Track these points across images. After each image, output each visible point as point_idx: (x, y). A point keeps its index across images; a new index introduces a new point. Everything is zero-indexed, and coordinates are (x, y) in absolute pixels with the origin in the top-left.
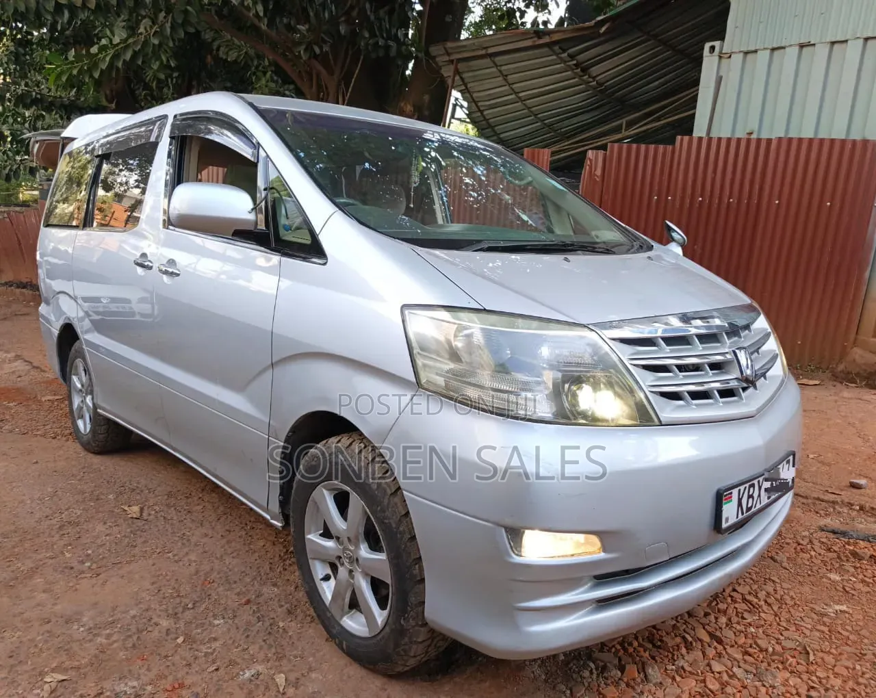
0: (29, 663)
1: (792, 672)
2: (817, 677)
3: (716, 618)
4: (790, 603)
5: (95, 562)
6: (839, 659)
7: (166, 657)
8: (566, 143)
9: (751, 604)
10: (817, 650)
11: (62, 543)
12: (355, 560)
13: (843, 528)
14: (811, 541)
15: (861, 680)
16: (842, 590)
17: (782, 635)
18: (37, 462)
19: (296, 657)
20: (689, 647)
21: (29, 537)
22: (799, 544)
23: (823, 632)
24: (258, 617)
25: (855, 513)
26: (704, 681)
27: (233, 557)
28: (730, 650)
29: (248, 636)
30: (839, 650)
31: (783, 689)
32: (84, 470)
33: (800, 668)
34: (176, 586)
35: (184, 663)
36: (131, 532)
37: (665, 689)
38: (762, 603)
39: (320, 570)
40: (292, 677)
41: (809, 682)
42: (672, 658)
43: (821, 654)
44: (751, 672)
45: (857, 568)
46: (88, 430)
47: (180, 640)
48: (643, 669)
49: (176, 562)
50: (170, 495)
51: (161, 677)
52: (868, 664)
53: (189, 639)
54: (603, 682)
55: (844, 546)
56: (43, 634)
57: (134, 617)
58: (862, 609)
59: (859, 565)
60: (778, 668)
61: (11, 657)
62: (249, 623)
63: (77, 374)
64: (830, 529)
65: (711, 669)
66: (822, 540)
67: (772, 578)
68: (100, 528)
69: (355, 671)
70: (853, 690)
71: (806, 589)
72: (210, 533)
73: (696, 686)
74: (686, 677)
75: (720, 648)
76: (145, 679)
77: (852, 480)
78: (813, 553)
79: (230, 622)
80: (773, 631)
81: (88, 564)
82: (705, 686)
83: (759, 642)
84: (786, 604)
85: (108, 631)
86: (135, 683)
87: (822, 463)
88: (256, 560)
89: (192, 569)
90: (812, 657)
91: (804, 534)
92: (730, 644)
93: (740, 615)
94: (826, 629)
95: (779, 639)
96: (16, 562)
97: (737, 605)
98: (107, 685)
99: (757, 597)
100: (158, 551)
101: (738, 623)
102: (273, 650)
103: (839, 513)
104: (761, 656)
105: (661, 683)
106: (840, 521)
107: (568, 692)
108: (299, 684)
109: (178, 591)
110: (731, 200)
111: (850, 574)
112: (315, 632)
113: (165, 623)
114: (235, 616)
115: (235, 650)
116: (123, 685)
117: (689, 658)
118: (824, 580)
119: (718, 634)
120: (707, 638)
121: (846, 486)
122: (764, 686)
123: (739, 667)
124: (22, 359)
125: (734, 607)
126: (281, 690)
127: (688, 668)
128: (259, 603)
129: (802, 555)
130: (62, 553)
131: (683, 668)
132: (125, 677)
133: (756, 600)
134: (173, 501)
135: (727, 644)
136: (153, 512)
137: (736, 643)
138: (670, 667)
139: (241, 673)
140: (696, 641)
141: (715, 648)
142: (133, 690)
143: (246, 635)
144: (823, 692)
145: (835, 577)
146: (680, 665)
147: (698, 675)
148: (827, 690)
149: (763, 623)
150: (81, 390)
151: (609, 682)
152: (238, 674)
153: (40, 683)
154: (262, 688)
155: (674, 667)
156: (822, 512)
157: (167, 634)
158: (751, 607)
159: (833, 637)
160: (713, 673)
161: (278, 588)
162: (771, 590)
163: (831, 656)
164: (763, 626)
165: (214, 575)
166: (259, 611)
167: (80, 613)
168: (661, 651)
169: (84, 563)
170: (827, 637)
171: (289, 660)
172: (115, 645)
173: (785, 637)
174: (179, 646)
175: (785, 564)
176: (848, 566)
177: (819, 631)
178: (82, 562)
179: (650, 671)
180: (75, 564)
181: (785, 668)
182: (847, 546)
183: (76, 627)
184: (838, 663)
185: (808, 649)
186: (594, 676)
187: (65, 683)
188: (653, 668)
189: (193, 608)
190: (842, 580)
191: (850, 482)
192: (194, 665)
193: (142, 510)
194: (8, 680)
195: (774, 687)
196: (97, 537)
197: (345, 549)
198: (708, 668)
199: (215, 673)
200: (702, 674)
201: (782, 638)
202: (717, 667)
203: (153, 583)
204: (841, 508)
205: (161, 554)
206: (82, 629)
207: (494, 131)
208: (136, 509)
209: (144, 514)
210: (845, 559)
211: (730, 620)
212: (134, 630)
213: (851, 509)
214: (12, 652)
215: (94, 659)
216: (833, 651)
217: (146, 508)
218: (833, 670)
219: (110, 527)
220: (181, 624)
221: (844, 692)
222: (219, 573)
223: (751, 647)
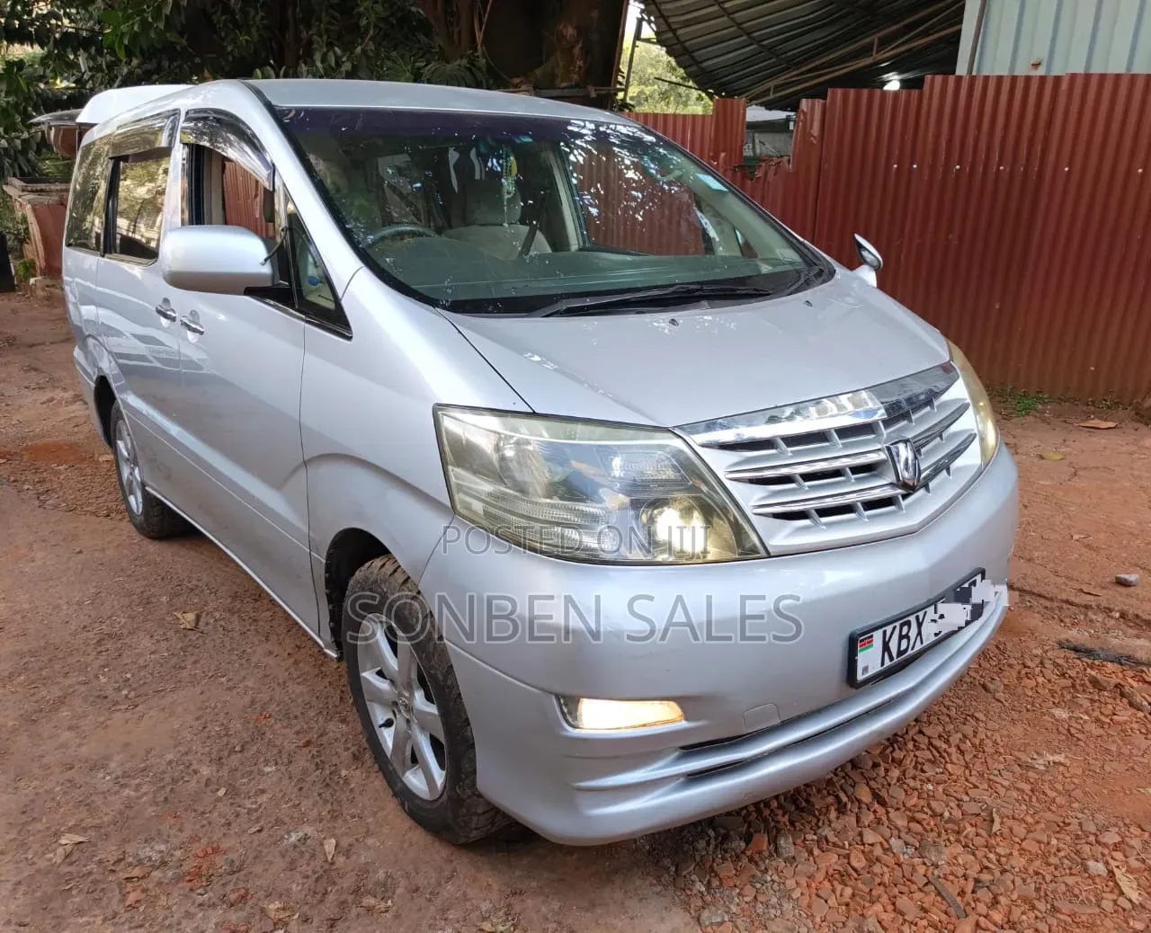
0: (44, 821)
1: (966, 846)
2: (996, 853)
3: (887, 771)
4: (989, 750)
5: (134, 690)
6: (1032, 829)
7: (203, 813)
9: (939, 752)
10: (1008, 817)
11: (96, 664)
12: (409, 709)
13: (1089, 645)
14: (1042, 663)
15: (1053, 860)
16: (1065, 732)
17: (967, 794)
18: (80, 552)
19: (353, 817)
20: (841, 810)
21: (61, 655)
22: (1025, 667)
23: (1023, 791)
24: (317, 764)
25: (1112, 622)
26: (848, 857)
27: (298, 684)
28: (893, 814)
29: (301, 789)
30: (1037, 817)
31: (947, 869)
32: (137, 563)
33: (979, 841)
34: (225, 722)
35: (223, 821)
36: (182, 648)
37: (796, 866)
38: (953, 750)
39: (379, 715)
40: (345, 842)
41: (985, 860)
42: (817, 824)
43: (1010, 823)
44: (913, 845)
45: (1095, 701)
46: (141, 510)
47: (221, 792)
48: (773, 841)
49: (229, 689)
50: (235, 597)
51: (195, 839)
52: (1068, 838)
53: (233, 792)
54: (720, 856)
55: (1085, 669)
56: (62, 784)
57: (170, 762)
58: (1086, 759)
59: (1097, 698)
60: (949, 840)
61: (24, 812)
62: (305, 772)
63: (121, 439)
64: (1072, 646)
65: (862, 841)
66: (1058, 661)
67: (976, 715)
68: (146, 643)
69: (419, 836)
70: (1037, 873)
71: (1018, 730)
72: (276, 649)
73: (836, 863)
74: (828, 850)
75: (881, 811)
76: (175, 842)
77: (1119, 575)
78: (1040, 680)
79: (283, 768)
80: (956, 790)
81: (125, 692)
82: (849, 863)
83: (934, 804)
84: (984, 752)
85: (137, 781)
86: (163, 847)
87: (1088, 546)
88: (325, 687)
89: (247, 699)
90: (996, 827)
91: (1035, 652)
92: (895, 806)
93: (919, 766)
94: (1027, 788)
95: (962, 800)
96: (42, 688)
97: (918, 753)
98: (130, 849)
99: (947, 742)
100: (210, 674)
101: (914, 778)
102: (329, 807)
103: (1091, 621)
104: (932, 823)
105: (794, 858)
106: (1090, 633)
107: (673, 869)
108: (351, 853)
109: (227, 729)
111: (1082, 710)
112: (378, 783)
113: (205, 771)
114: (290, 762)
115: (284, 806)
116: (148, 849)
117: (837, 825)
118: (1046, 718)
119: (883, 793)
120: (865, 796)
121: (1111, 583)
122: (924, 864)
123: (899, 838)
124: (82, 400)
125: (915, 756)
126: (329, 859)
127: (832, 838)
128: (322, 745)
129: (1026, 682)
130: (97, 677)
131: (826, 838)
132: (153, 839)
133: (945, 746)
134: (238, 605)
135: (892, 807)
136: (212, 621)
137: (904, 806)
138: (810, 836)
139: (286, 836)
140: (852, 802)
141: (875, 812)
142: (159, 855)
143: (298, 787)
144: (997, 874)
145: (1062, 714)
146: (824, 834)
147: (843, 847)
148: (1003, 872)
149: (945, 777)
150: (128, 460)
151: (728, 855)
152: (282, 838)
153: (54, 845)
154: (307, 856)
155: (815, 837)
156: (1067, 620)
157: (207, 785)
158: (937, 755)
159: (1034, 799)
160: (864, 844)
161: (348, 725)
162: (968, 730)
163: (1024, 825)
164: (945, 782)
165: (273, 708)
166: (318, 757)
167: (107, 758)
168: (804, 814)
169: (120, 691)
170: (1027, 798)
171: (345, 821)
172: (145, 798)
173: (971, 798)
174: (219, 799)
175: (1000, 695)
176: (1083, 699)
177: (1018, 789)
178: (119, 690)
179: (782, 842)
180: (110, 692)
181: (958, 841)
182: (1089, 670)
183: (101, 775)
184: (1030, 835)
185: (995, 815)
186: (712, 846)
187: (84, 845)
188: (786, 838)
189: (240, 752)
190: (1070, 718)
191: (1117, 578)
192: (234, 825)
193: (198, 618)
194: (17, 842)
195: (937, 866)
196: (140, 655)
197: (400, 695)
198: (859, 838)
199: (258, 834)
200: (850, 845)
201: (966, 798)
202: (870, 837)
203: (198, 719)
204: (1095, 615)
205: (213, 679)
206: (108, 778)
208: (191, 616)
209: (200, 623)
210: (1080, 689)
211: (904, 773)
212: (168, 779)
213: (1109, 616)
214: (26, 806)
215: (118, 816)
216: (1029, 819)
217: (204, 615)
218: (1020, 844)
219: (158, 641)
220: (225, 772)
221: (1024, 876)
222: (278, 705)
223: (922, 811)
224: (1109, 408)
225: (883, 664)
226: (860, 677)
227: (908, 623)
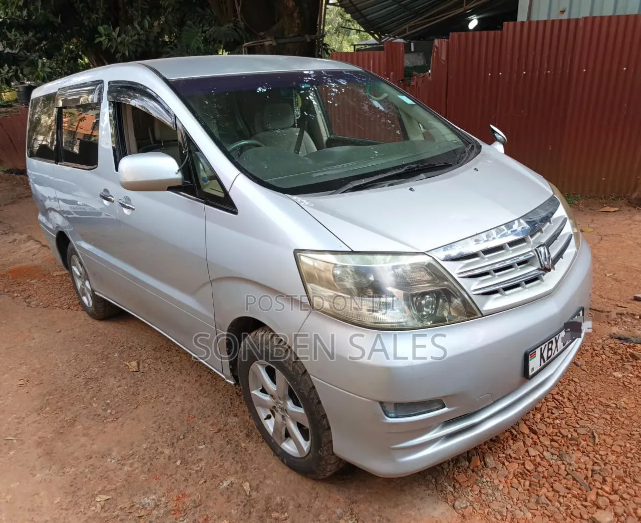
0: (84, 489)
1: (583, 452)
2: (600, 455)
3: (534, 415)
4: (585, 398)
5: (114, 409)
6: (615, 439)
7: (171, 475)
8: (421, 19)
9: (559, 402)
10: (602, 434)
11: (88, 397)
12: (285, 410)
13: (626, 335)
14: (603, 347)
15: (629, 455)
16: (622, 384)
17: (578, 424)
18: (60, 331)
19: (255, 469)
20: (514, 438)
21: (66, 394)
22: (595, 350)
23: (607, 419)
24: (227, 442)
25: (636, 321)
26: (523, 464)
27: (205, 397)
28: (542, 439)
29: (222, 457)
30: (616, 432)
31: (576, 466)
32: (94, 335)
33: (589, 449)
34: (170, 423)
35: (183, 479)
36: (134, 383)
37: (498, 472)
38: (566, 400)
39: (263, 414)
40: (254, 485)
41: (594, 459)
42: (503, 448)
43: (603, 437)
44: (556, 455)
45: (634, 366)
46: (91, 304)
47: (178, 463)
48: (483, 459)
49: (168, 404)
50: (155, 350)
51: (170, 490)
52: (635, 442)
53: (184, 462)
54: (457, 471)
55: (626, 349)
56: (89, 467)
57: (146, 449)
58: (635, 398)
59: (635, 364)
60: (574, 450)
61: (71, 486)
62: (222, 446)
63: (75, 265)
64: (617, 337)
65: (529, 454)
66: (611, 345)
67: (574, 379)
68: (113, 381)
69: (294, 476)
70: (623, 463)
71: (597, 386)
72: (187, 378)
73: (518, 468)
74: (512, 462)
75: (535, 437)
76: (160, 493)
77: (635, 295)
78: (604, 357)
79: (209, 446)
80: (572, 421)
81: (109, 411)
82: (524, 468)
83: (562, 431)
84: (582, 400)
85: (131, 461)
86: (154, 497)
87: (616, 280)
88: (221, 398)
89: (179, 408)
90: (597, 440)
91: (598, 341)
92: (542, 434)
93: (550, 411)
94: (608, 417)
95: (576, 427)
96: (61, 414)
97: (548, 404)
98: (135, 499)
99: (562, 396)
100: (154, 396)
101: (548, 417)
102: (240, 465)
103: (625, 322)
104: (563, 441)
105: (495, 468)
106: (625, 328)
107: (434, 480)
108: (259, 489)
109: (172, 426)
110: (549, 72)
111: (629, 372)
112: (264, 449)
113: (167, 452)
114: (212, 442)
115: (215, 467)
116: (146, 499)
117: (514, 447)
118: (610, 377)
119: (534, 427)
120: (527, 431)
121: (632, 300)
122: (563, 464)
123: (548, 451)
124: (33, 239)
125: (547, 405)
126: (248, 493)
127: (513, 455)
128: (227, 430)
129: (596, 358)
130: (91, 404)
131: (510, 455)
132: (147, 493)
133: (561, 398)
134: (158, 354)
135: (540, 435)
136: (147, 365)
137: (547, 433)
138: (501, 455)
139: (221, 484)
140: (519, 434)
141: (532, 438)
142: (153, 501)
143: (221, 455)
144: (603, 466)
145: (618, 374)
146: (508, 453)
147: (520, 459)
148: (605, 464)
149: (565, 416)
150: (80, 277)
151: (461, 470)
152: (219, 484)
153: (93, 502)
154: (235, 493)
155: (504, 455)
156: (612, 322)
157: (169, 459)
158: (558, 404)
159: (613, 423)
160: (530, 457)
161: (238, 418)
162: (572, 388)
163: (611, 438)
164: (565, 418)
165: (194, 412)
166: (227, 437)
167: (110, 450)
168: (495, 444)
169: (107, 411)
170: (609, 423)
171: (251, 472)
172: (137, 471)
173: (580, 426)
174: (178, 467)
175: (584, 367)
176: (627, 365)
177: (604, 418)
178: (105, 410)
179: (488, 460)
180: (100, 412)
181: (578, 450)
182: (628, 350)
183: (109, 460)
184: (615, 443)
185: (595, 434)
186: (451, 466)
187: (110, 501)
188: (490, 458)
189: (183, 439)
190: (623, 376)
191: (634, 297)
192: (190, 480)
193: (138, 364)
194: (73, 503)
195: (570, 465)
196: (112, 389)
197: (278, 403)
198: (527, 454)
199: (204, 484)
200: (523, 458)
201: (578, 426)
202: (532, 452)
203: (155, 422)
204: (626, 318)
205: (156, 399)
206: (113, 461)
207: (361, 14)
208: (134, 363)
209: (141, 367)
210: (626, 360)
211: (543, 415)
212: (147, 458)
213: (633, 318)
214: (72, 482)
215: (125, 482)
216: (612, 434)
217: (141, 362)
218: (611, 448)
219: (119, 380)
220: (177, 451)
221: (617, 465)
222: (197, 410)
223: (556, 435)
224: (613, 200)
225: (541, 365)
226: (531, 373)
227: (552, 342)
